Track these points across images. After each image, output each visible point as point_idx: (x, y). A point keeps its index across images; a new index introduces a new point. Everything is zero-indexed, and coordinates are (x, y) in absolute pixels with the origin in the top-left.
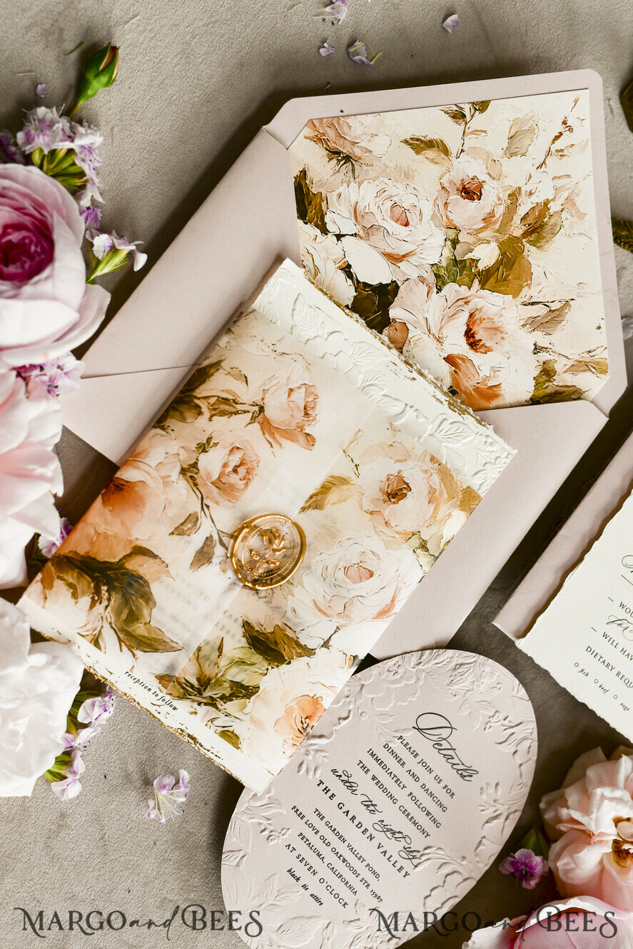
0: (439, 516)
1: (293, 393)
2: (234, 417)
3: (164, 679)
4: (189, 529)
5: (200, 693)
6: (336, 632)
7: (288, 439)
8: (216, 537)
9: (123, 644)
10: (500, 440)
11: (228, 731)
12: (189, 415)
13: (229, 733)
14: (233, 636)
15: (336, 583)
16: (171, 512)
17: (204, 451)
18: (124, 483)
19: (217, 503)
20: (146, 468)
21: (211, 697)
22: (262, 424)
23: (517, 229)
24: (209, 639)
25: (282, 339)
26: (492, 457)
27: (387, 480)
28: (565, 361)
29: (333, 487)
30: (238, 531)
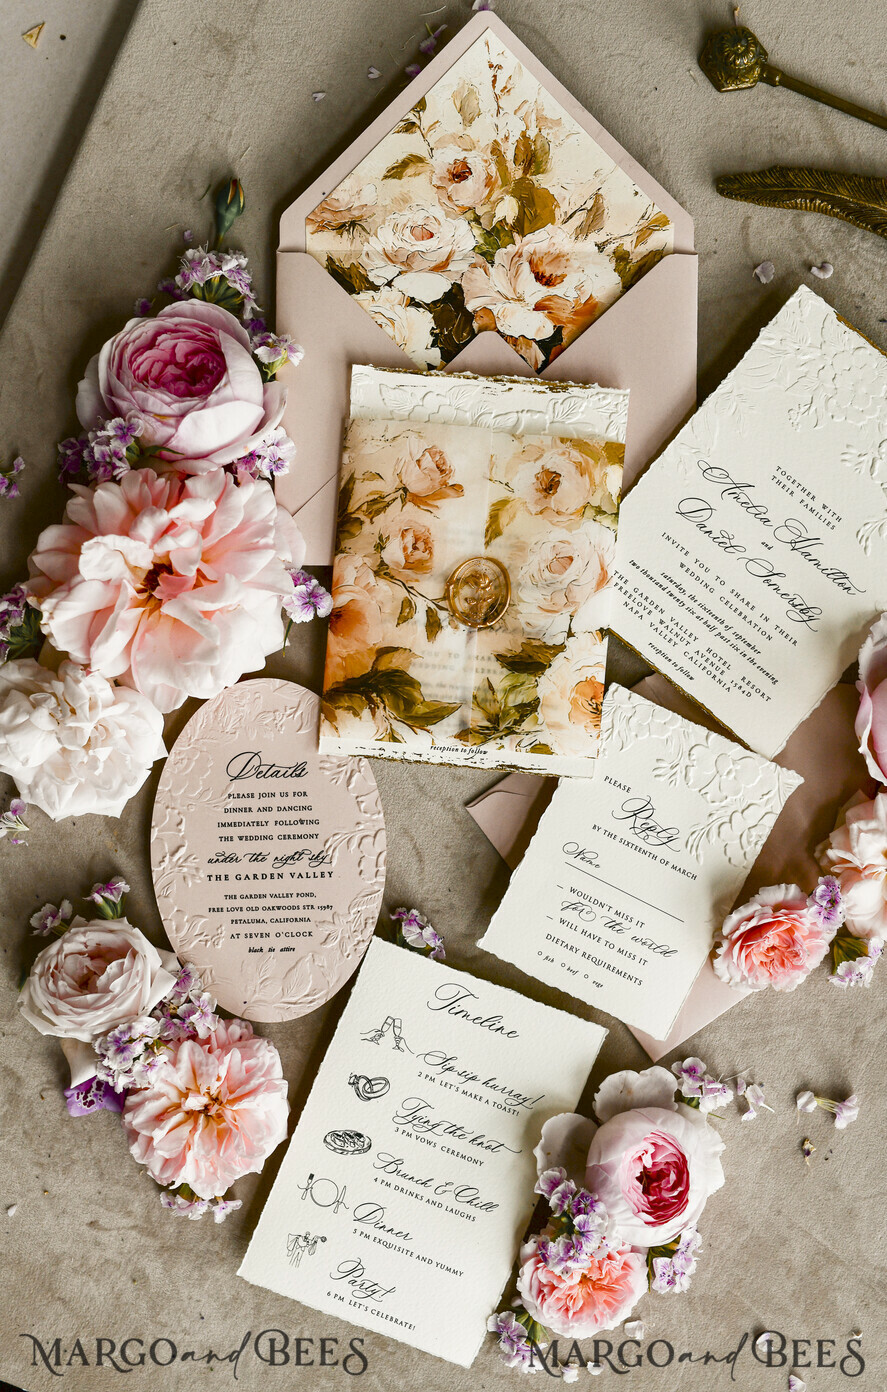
0: (597, 480)
1: (421, 462)
2: (388, 509)
3: (464, 734)
4: (409, 614)
5: (497, 730)
6: (572, 620)
7: (439, 499)
8: (433, 606)
9: (415, 728)
10: (610, 390)
11: (537, 745)
12: (354, 529)
13: (539, 747)
14: (495, 672)
15: (548, 582)
16: (387, 610)
17: (383, 548)
18: (340, 610)
19: (417, 581)
20: (350, 588)
21: (507, 728)
22: (412, 501)
23: (516, 172)
24: (477, 685)
25: (387, 428)
26: (612, 407)
27: (538, 479)
28: (629, 239)
29: (500, 512)
30: (447, 590)
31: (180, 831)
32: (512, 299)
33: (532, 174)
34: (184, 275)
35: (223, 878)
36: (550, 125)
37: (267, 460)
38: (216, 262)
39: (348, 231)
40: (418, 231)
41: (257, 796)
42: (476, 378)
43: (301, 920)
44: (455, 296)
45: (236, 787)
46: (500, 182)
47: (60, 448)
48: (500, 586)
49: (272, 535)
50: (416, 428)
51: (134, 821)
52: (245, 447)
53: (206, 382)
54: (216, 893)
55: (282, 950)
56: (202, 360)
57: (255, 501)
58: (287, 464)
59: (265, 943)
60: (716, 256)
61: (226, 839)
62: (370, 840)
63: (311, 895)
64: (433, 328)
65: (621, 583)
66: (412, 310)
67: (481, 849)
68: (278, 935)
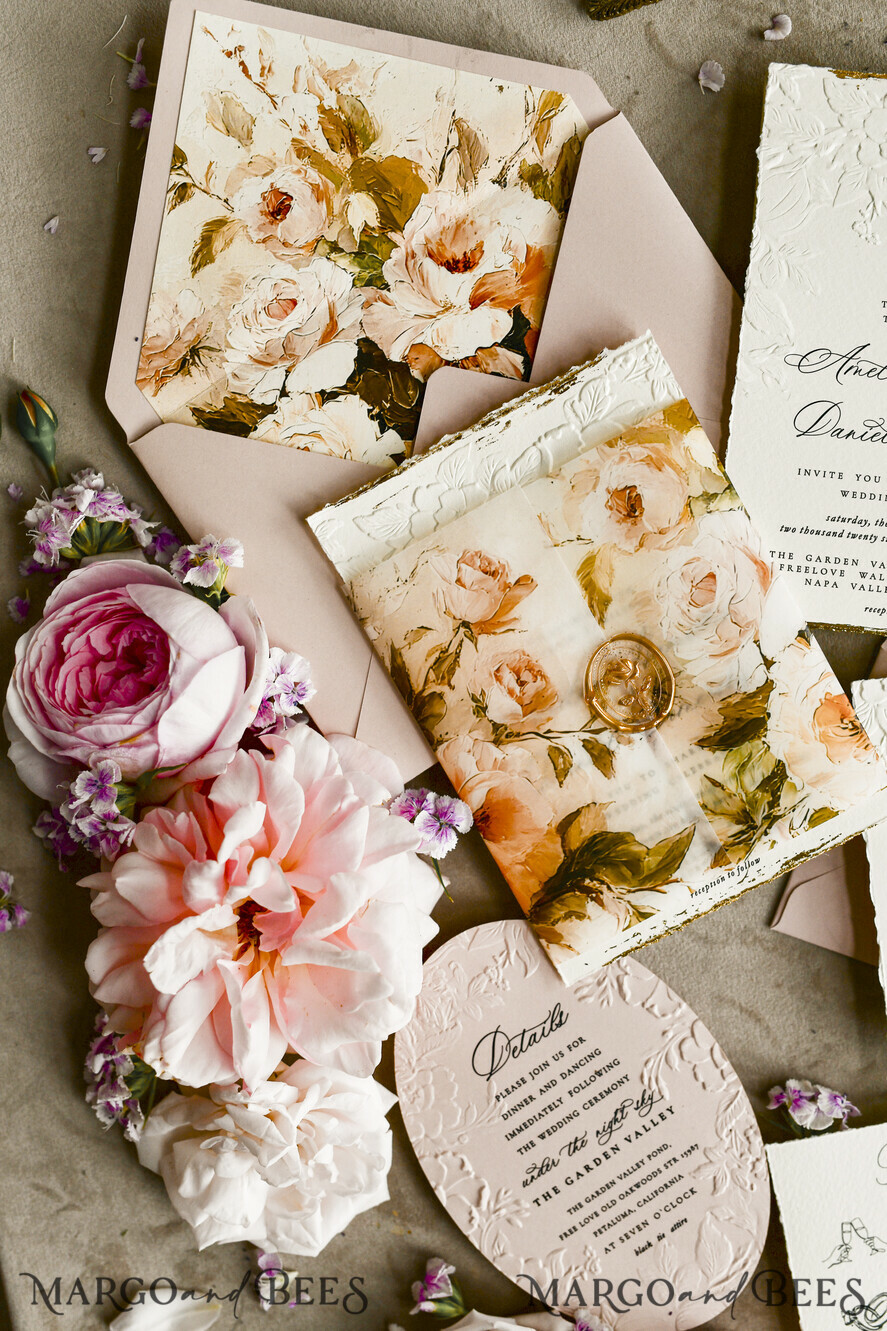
0: (682, 463)
1: (463, 580)
2: (461, 660)
3: (719, 858)
4: (564, 763)
5: (755, 828)
6: (759, 646)
7: (512, 608)
8: (587, 736)
9: (658, 888)
10: (625, 346)
11: (812, 816)
12: (437, 709)
13: (816, 816)
14: (708, 762)
15: (702, 621)
16: (537, 775)
17: (485, 709)
18: (482, 810)
19: (549, 719)
20: (477, 779)
21: (764, 818)
22: (482, 631)
23: (343, 160)
24: (698, 791)
25: (395, 567)
26: (642, 365)
27: (611, 509)
28: (527, 149)
29: (592, 576)
30: (591, 706)
31: (468, 1173)
32: (438, 313)
33: (364, 149)
34: (41, 549)
35: (552, 1193)
36: (345, 77)
37: (283, 696)
38: (67, 505)
39: (194, 363)
40: (275, 309)
41: (528, 1078)
42: (459, 438)
43: (672, 1182)
44: (369, 356)
45: (498, 1084)
46: (332, 186)
47: (39, 832)
48: (648, 660)
49: (351, 790)
50: (430, 543)
51: (407, 1187)
52: (250, 707)
53: (153, 662)
54: (556, 1216)
55: (673, 1230)
56: (130, 635)
57: (303, 757)
58: (308, 682)
59: (649, 1234)
60: (641, 96)
61: (527, 1148)
62: (689, 1043)
63: (665, 1147)
64: (369, 411)
65: (786, 562)
66: (330, 405)
67: (819, 963)
68: (657, 1216)
